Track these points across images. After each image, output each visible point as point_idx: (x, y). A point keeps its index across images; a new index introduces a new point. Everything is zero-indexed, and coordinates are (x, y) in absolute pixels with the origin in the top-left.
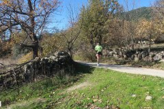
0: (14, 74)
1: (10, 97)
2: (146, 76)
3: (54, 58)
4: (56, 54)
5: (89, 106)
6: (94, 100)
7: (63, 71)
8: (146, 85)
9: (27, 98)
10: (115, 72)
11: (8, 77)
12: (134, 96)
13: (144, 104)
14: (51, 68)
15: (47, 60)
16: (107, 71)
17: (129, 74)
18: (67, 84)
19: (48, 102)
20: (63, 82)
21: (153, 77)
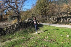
0: (12, 28)
1: (11, 37)
2: (66, 28)
3: (27, 21)
4: (28, 19)
5: (43, 39)
6: (45, 37)
7: (31, 26)
8: (66, 31)
9: (18, 37)
10: (53, 27)
11: (9, 29)
12: (62, 35)
13: (66, 38)
14: (26, 25)
15: (24, 22)
16: (49, 26)
17: (59, 27)
18: (33, 32)
19: (26, 38)
20: (31, 31)
21: (69, 28)
